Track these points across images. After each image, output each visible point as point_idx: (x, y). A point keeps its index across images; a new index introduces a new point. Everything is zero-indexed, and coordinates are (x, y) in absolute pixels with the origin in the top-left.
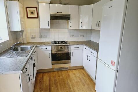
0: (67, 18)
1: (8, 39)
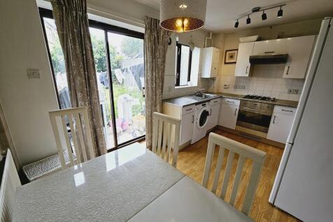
0: (282, 59)
1: (196, 85)
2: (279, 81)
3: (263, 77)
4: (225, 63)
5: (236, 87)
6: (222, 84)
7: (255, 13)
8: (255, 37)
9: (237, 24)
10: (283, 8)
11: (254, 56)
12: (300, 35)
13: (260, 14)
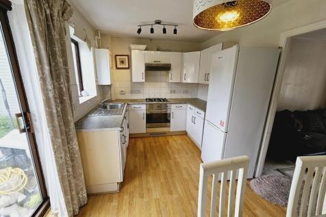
1: (96, 95)
2: (164, 84)
3: (153, 81)
4: (117, 68)
5: (132, 92)
6: (118, 90)
7: (158, 25)
8: (144, 47)
9: (139, 31)
10: (177, 28)
11: (148, 64)
12: (170, 51)
13: (162, 27)
